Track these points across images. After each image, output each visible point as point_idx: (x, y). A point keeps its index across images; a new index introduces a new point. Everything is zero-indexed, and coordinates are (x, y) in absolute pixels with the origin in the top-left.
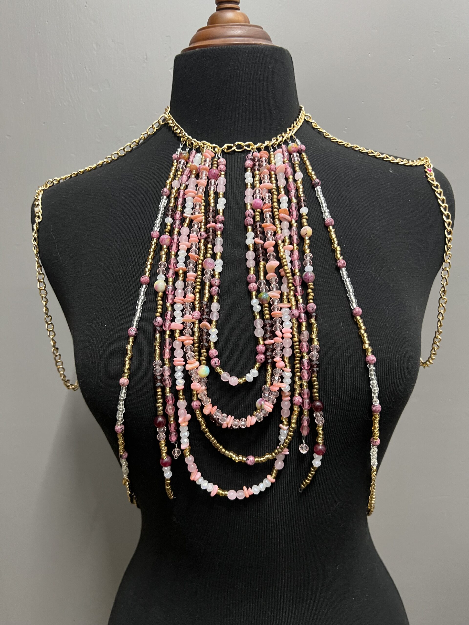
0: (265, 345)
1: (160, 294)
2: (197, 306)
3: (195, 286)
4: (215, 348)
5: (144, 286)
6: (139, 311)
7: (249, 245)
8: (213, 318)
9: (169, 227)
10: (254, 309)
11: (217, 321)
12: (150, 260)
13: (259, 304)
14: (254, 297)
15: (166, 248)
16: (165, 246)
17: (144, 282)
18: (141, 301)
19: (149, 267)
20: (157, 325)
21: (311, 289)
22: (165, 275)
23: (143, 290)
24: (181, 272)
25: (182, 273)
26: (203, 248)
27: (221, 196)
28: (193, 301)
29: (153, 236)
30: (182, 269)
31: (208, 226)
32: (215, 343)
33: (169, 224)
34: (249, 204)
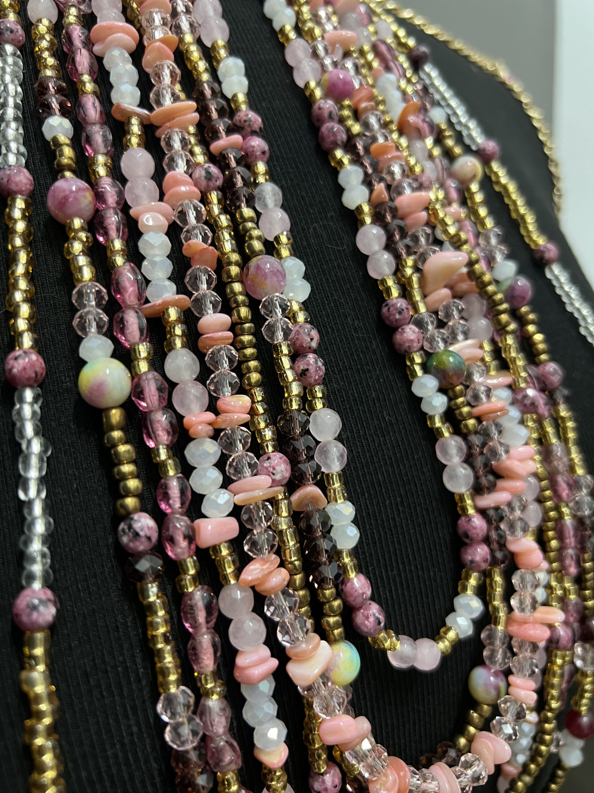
0: (482, 512)
1: (116, 415)
2: (268, 434)
3: (240, 363)
4: (359, 569)
5: (29, 395)
6: (38, 509)
7: (359, 209)
8: (328, 466)
9: (68, 152)
10: (425, 407)
11: (344, 475)
12: (23, 284)
13: (442, 390)
14: (418, 369)
15: (82, 229)
16: (77, 223)
17: (29, 379)
18: (34, 461)
19: (25, 310)
20: (141, 548)
21: (533, 322)
22: (110, 335)
23: (27, 411)
24: (173, 314)
25: (179, 320)
26: (224, 220)
27: (223, 53)
28: (246, 417)
29: (13, 187)
30: (174, 304)
31: (216, 146)
32: (355, 552)
33: (63, 139)
34: (313, 84)
